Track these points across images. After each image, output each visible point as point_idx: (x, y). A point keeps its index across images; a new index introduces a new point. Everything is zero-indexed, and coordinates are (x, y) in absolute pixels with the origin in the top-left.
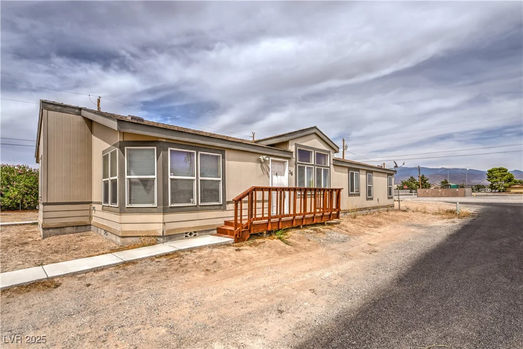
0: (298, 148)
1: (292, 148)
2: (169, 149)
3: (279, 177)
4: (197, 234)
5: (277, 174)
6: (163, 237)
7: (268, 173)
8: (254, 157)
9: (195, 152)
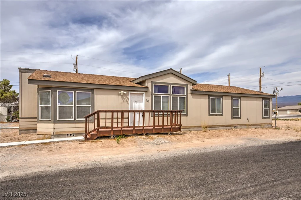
0: (154, 84)
1: (148, 84)
2: (58, 91)
3: (138, 103)
4: (75, 135)
5: (136, 102)
6: (53, 135)
7: (127, 102)
8: (116, 92)
9: (73, 91)
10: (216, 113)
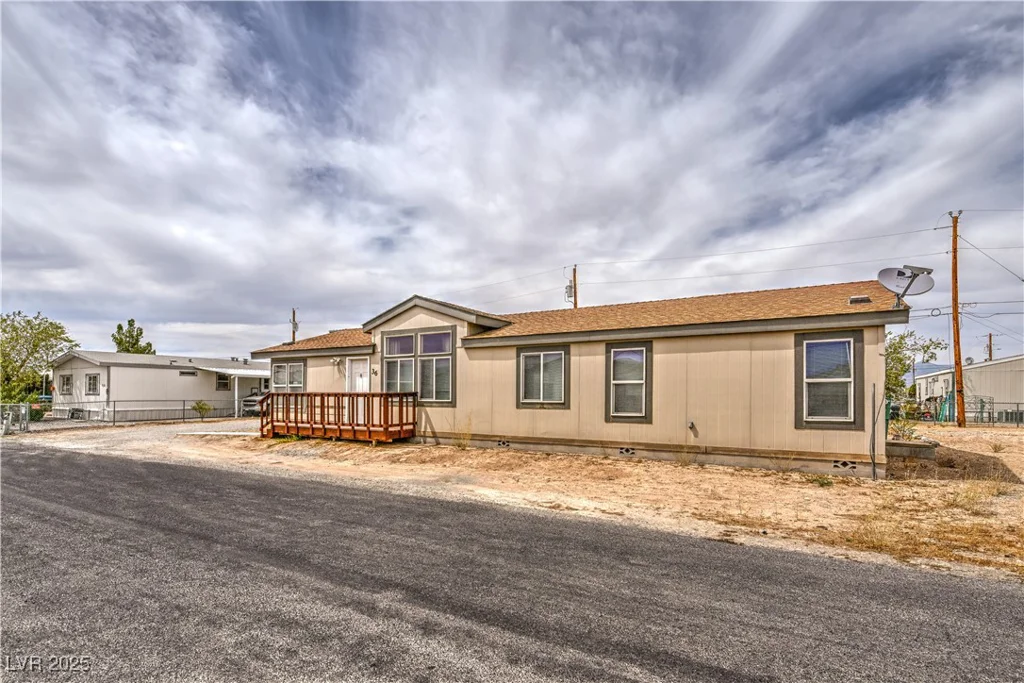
10: (541, 401)
